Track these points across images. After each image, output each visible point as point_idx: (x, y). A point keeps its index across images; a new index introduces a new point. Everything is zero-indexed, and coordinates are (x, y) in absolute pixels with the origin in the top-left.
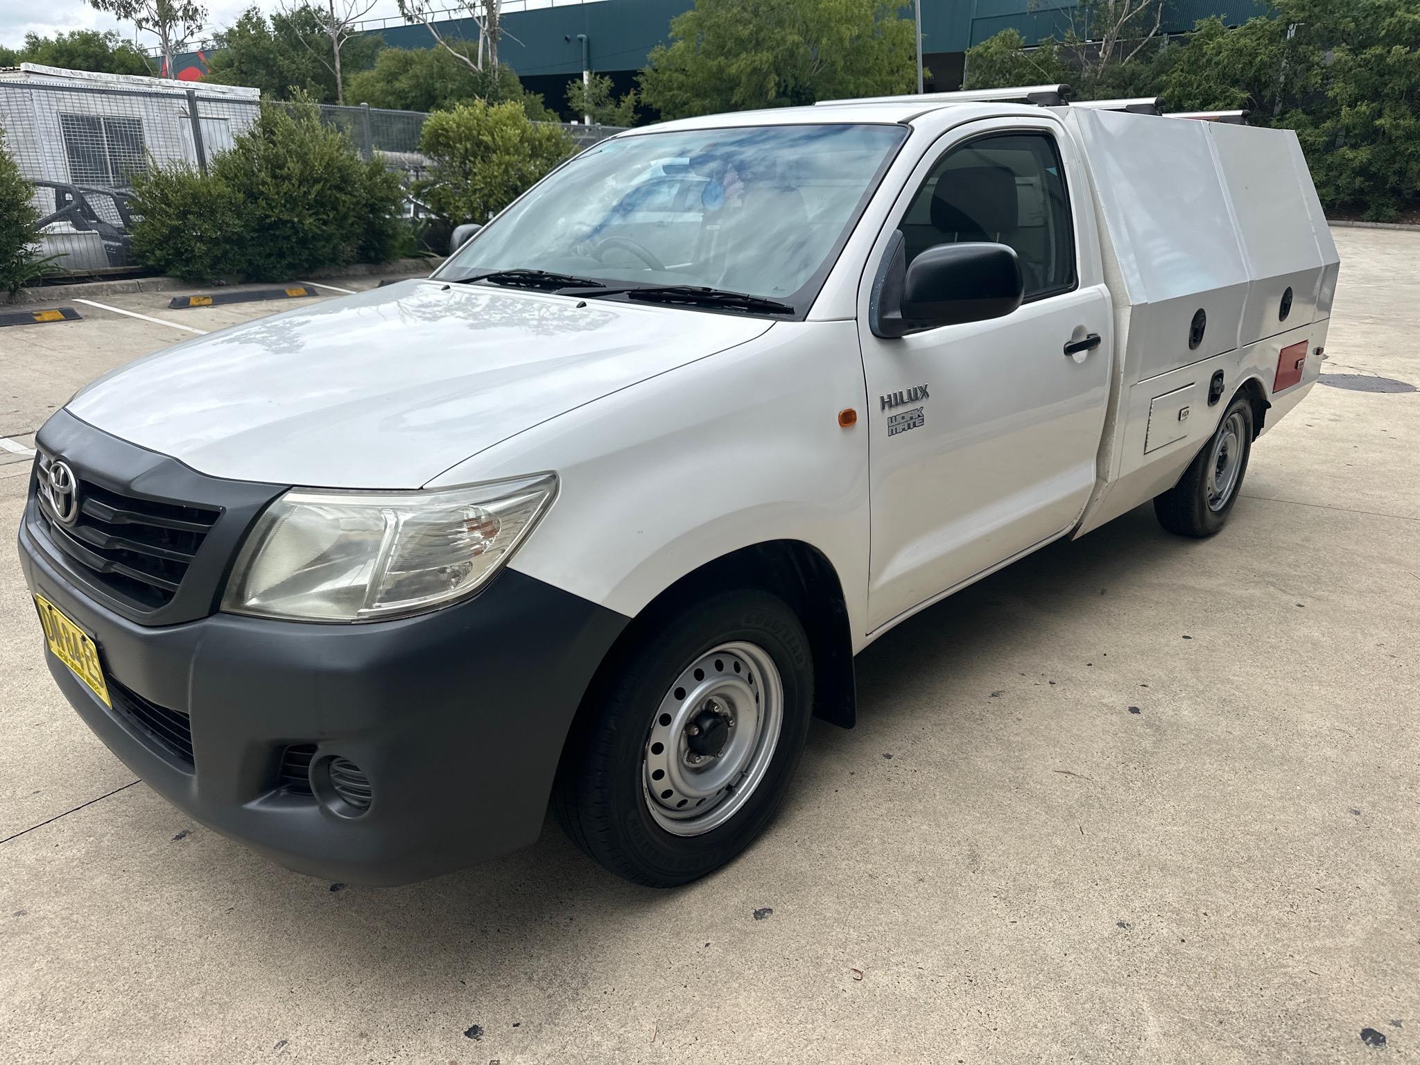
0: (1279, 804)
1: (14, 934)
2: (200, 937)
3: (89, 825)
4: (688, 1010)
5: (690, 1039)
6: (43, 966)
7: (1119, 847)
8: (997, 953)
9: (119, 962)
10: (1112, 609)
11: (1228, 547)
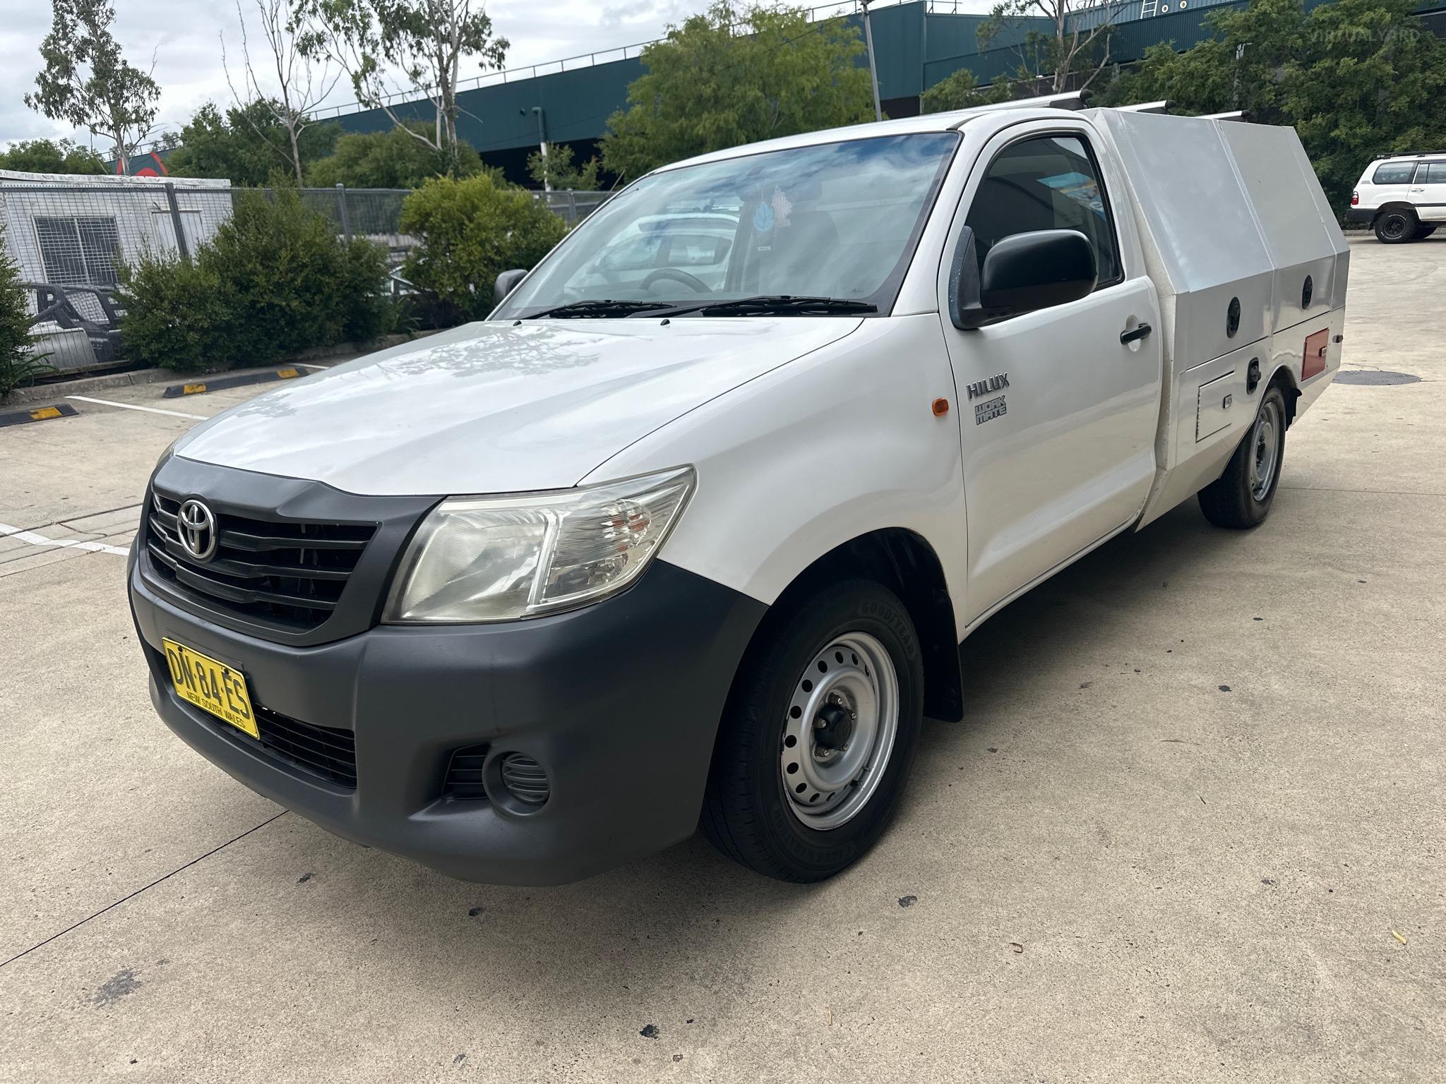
0: (1391, 761)
1: (162, 981)
2: (351, 968)
3: (209, 876)
4: (858, 993)
5: (867, 1019)
6: (199, 1007)
7: (1244, 813)
8: (1150, 917)
9: (275, 997)
10: (1178, 599)
11: (1276, 535)
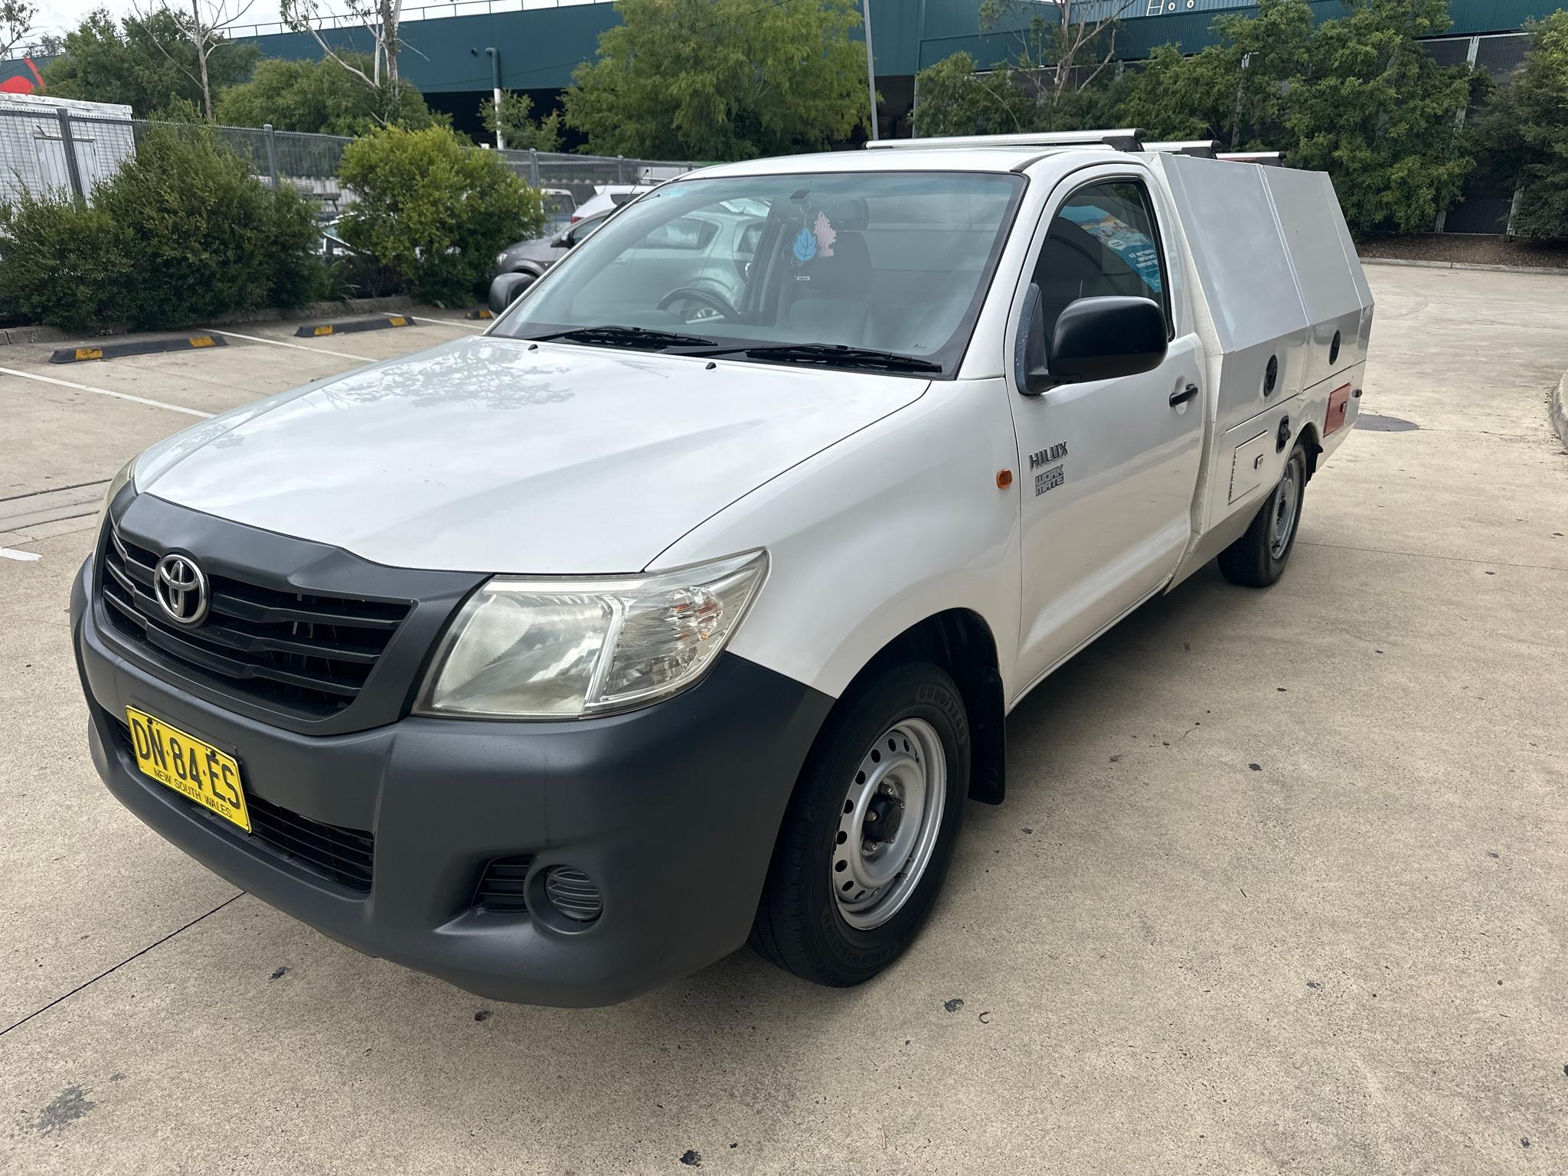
0: (1422, 853)
2: (344, 1084)
3: (163, 970)
4: (910, 1112)
5: (922, 1142)
7: (1284, 908)
8: (1202, 1024)
9: (257, 1120)
10: (1200, 664)
11: (1293, 595)
